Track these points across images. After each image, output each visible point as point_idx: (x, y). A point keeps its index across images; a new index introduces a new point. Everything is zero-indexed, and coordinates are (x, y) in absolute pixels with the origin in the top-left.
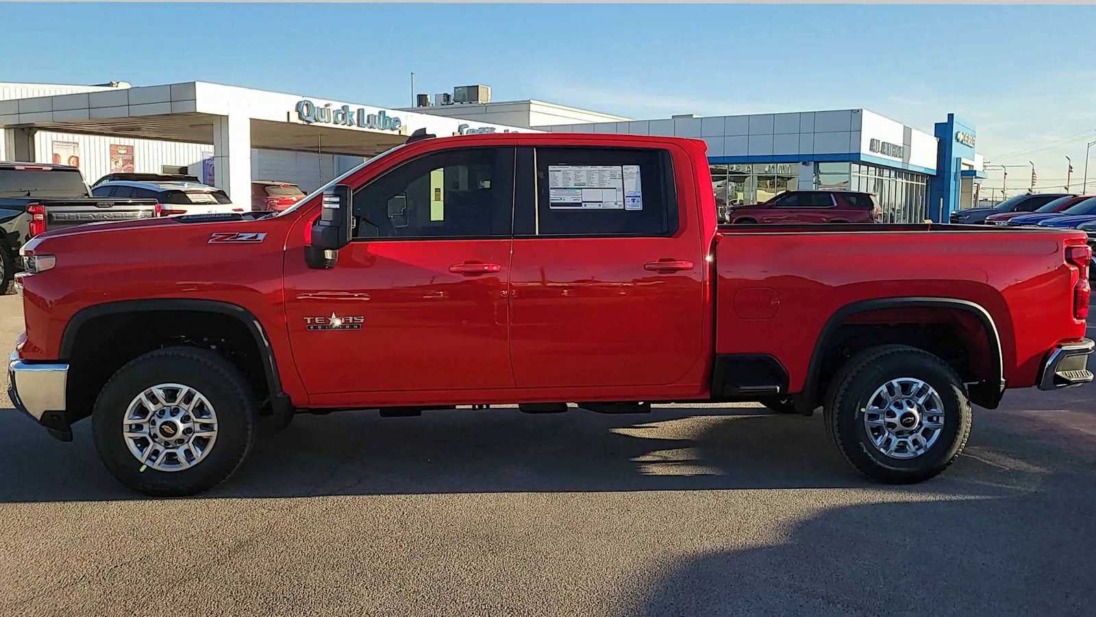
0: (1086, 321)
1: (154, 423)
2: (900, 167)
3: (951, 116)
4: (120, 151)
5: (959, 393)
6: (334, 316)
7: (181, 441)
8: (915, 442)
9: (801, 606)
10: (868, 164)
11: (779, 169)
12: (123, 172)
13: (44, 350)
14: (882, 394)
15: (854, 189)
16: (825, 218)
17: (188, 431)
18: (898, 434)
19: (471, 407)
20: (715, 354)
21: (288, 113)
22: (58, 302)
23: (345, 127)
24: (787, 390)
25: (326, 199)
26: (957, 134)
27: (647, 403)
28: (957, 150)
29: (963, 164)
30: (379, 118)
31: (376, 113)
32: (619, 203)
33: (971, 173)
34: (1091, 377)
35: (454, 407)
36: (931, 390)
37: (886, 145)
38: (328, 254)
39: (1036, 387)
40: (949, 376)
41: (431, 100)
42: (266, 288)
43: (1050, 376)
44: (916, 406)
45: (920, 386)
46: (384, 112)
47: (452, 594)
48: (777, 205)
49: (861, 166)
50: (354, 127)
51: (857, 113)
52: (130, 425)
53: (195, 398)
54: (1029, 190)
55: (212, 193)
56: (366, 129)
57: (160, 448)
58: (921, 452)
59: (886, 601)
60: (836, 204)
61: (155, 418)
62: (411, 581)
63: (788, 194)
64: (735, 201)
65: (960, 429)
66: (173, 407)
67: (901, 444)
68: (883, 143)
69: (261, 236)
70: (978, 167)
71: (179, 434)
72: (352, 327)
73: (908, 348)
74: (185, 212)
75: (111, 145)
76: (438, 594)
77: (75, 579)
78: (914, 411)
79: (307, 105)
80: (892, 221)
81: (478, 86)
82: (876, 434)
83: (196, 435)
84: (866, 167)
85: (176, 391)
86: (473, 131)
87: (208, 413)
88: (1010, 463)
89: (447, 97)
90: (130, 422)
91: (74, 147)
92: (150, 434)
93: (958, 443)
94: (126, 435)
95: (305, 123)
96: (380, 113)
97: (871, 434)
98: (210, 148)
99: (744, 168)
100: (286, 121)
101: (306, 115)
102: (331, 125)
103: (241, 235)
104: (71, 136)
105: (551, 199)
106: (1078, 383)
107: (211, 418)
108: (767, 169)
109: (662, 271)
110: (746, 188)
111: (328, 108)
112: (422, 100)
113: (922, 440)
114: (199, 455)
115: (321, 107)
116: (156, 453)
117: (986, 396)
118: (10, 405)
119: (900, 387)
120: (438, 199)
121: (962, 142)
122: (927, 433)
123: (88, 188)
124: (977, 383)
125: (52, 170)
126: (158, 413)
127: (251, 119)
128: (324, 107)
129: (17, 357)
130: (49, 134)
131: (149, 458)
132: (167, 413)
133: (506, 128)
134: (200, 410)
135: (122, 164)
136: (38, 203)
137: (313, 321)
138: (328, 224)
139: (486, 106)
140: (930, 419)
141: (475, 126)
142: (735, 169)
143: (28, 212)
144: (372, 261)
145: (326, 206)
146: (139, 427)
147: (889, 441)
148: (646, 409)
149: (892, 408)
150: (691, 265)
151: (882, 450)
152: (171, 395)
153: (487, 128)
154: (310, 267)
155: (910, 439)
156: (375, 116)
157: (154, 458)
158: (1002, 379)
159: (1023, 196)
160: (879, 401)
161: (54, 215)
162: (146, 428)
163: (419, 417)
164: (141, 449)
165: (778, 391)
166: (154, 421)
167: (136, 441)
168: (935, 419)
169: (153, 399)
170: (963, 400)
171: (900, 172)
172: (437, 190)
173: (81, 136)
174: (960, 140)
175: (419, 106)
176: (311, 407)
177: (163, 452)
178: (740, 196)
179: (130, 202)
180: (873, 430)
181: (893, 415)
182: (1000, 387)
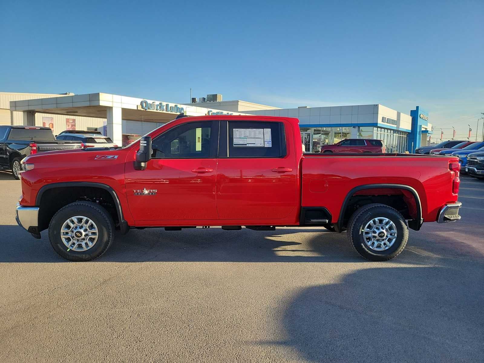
0: (458, 194)
1: (73, 232)
2: (396, 129)
3: (417, 107)
4: (70, 121)
5: (403, 224)
6: (145, 189)
7: (84, 239)
8: (385, 244)
9: (329, 309)
10: (381, 128)
11: (344, 130)
12: (71, 130)
13: (29, 202)
14: (371, 224)
15: (375, 138)
16: (362, 150)
17: (86, 235)
18: (378, 240)
19: (202, 227)
20: (301, 207)
21: (137, 106)
22: (35, 183)
23: (161, 111)
24: (331, 222)
25: (142, 142)
26: (420, 115)
27: (274, 227)
28: (420, 122)
29: (423, 128)
30: (175, 108)
31: (174, 106)
32: (262, 144)
33: (426, 131)
34: (460, 218)
35: (195, 227)
36: (391, 222)
37: (389, 120)
38: (143, 164)
39: (436, 222)
40: (399, 217)
41: (197, 100)
42: (118, 177)
43: (442, 217)
44: (385, 229)
45: (387, 221)
46: (177, 105)
47: (188, 302)
48: (341, 145)
49: (378, 128)
50: (165, 112)
51: (376, 106)
52: (64, 232)
53: (89, 222)
54: (452, 139)
55: (105, 139)
56: (169, 112)
57: (75, 242)
58: (387, 248)
59: (365, 308)
60: (366, 145)
61: (73, 230)
62: (172, 297)
63: (346, 140)
64: (325, 143)
65: (403, 239)
66: (80, 226)
67: (379, 245)
68: (388, 119)
69: (116, 157)
70: (429, 129)
71: (83, 236)
72: (152, 194)
73: (382, 205)
74: (94, 146)
75: (66, 119)
76: (182, 302)
77: (39, 293)
78: (384, 231)
79: (145, 102)
80: (391, 151)
81: (217, 94)
82: (368, 240)
83: (89, 237)
84: (380, 129)
85: (82, 219)
86: (214, 113)
87: (94, 228)
88: (426, 254)
89: (204, 99)
90: (63, 231)
91: (51, 119)
92: (71, 236)
93: (403, 244)
94: (62, 236)
95: (144, 110)
96: (175, 106)
97: (366, 241)
98: (105, 120)
99: (329, 129)
100: (136, 109)
101: (144, 106)
102: (155, 111)
103: (108, 156)
104: (50, 115)
105: (234, 142)
106: (454, 220)
107: (95, 230)
108: (339, 130)
109: (280, 172)
110: (329, 138)
111: (154, 104)
112: (194, 100)
113: (388, 243)
114: (91, 245)
115: (151, 103)
116: (74, 244)
117: (415, 225)
118: (17, 224)
119: (379, 221)
120: (199, 142)
121: (422, 119)
122: (390, 240)
123: (55, 137)
124: (412, 220)
125: (40, 129)
126: (74, 227)
127: (122, 108)
128: (152, 103)
129: (19, 205)
130: (41, 114)
131: (71, 246)
132: (78, 227)
133: (228, 112)
134: (92, 227)
135: (71, 127)
136: (34, 143)
137: (136, 191)
138: (142, 152)
139: (220, 103)
140: (391, 234)
141: (215, 111)
142: (325, 129)
143: (30, 146)
144: (161, 167)
145: (142, 145)
146: (67, 233)
147: (373, 243)
148: (274, 229)
149: (375, 230)
150: (291, 170)
151: (371, 247)
152: (80, 220)
153: (220, 112)
154: (136, 170)
155: (382, 243)
156: (173, 107)
157: (73, 246)
158: (422, 218)
159: (447, 142)
160: (370, 227)
161: (40, 147)
162: (70, 234)
163: (180, 231)
164: (68, 242)
165: (327, 222)
166: (73, 231)
167: (66, 239)
168: (393, 234)
169: (73, 222)
170: (405, 227)
171: (395, 131)
172: (199, 138)
173: (54, 115)
174: (422, 117)
175: (192, 103)
176: (136, 226)
177: (77, 243)
178: (327, 141)
179: (71, 142)
180: (367, 239)
181: (375, 232)
182: (420, 222)
